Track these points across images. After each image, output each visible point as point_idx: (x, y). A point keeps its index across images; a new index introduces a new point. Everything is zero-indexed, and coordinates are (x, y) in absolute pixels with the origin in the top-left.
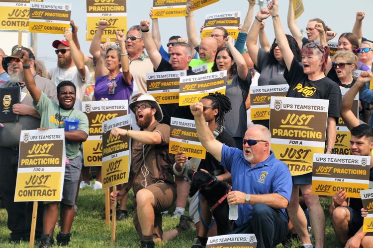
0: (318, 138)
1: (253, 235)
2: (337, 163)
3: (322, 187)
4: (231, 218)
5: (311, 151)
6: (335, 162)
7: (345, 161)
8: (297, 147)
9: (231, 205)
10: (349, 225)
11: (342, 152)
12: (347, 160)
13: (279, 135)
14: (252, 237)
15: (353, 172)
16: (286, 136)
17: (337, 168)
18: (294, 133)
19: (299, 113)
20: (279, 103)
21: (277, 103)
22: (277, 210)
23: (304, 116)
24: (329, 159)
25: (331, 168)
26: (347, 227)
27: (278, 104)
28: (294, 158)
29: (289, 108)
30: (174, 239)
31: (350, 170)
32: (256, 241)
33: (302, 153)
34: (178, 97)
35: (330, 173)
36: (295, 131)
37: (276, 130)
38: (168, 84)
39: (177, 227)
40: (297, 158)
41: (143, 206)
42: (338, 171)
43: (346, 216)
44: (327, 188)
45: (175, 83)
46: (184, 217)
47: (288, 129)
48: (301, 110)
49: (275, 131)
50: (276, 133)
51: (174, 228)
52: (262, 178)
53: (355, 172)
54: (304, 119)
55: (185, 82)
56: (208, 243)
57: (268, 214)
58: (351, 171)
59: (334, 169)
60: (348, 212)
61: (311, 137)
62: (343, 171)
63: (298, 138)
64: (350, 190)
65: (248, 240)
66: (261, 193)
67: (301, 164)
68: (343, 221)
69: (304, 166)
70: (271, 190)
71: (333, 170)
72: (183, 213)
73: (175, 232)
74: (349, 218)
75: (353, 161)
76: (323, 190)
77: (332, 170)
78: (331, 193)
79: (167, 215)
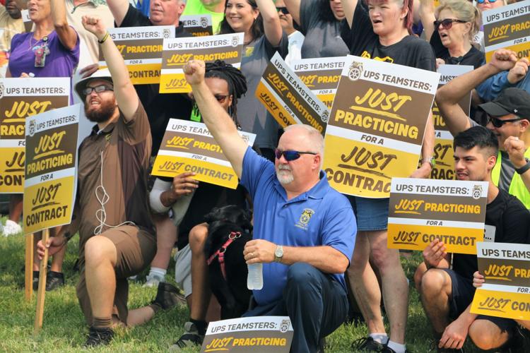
0: (411, 136)
1: (288, 318)
2: (431, 193)
3: (403, 236)
4: (250, 287)
5: (396, 158)
6: (428, 193)
7: (445, 190)
8: (373, 147)
9: (251, 263)
10: (450, 301)
11: (443, 175)
12: (448, 188)
13: (345, 122)
14: (284, 322)
15: (458, 208)
16: (357, 125)
17: (431, 203)
18: (374, 122)
19: (388, 90)
20: (358, 68)
21: (354, 67)
22: (329, 275)
23: (394, 96)
24: (418, 187)
25: (420, 202)
26: (446, 305)
27: (356, 69)
28: (365, 166)
29: (372, 79)
30: (147, 323)
31: (452, 206)
32: (291, 328)
33: (379, 159)
34: (158, 74)
35: (418, 211)
36: (375, 119)
37: (343, 112)
38: (140, 49)
39: (153, 302)
40: (370, 166)
41: (97, 266)
42: (432, 207)
43: (444, 285)
44: (413, 238)
45: (152, 48)
46: (166, 286)
47: (364, 114)
48: (392, 84)
49: (341, 114)
50: (342, 117)
51: (146, 305)
52: (304, 219)
53: (461, 209)
54: (393, 101)
55: (173, 49)
56: (208, 332)
57: (313, 281)
58: (453, 208)
59: (427, 204)
60: (448, 278)
61: (400, 134)
62: (441, 208)
63: (378, 133)
64: (452, 239)
65: (278, 328)
66: (301, 244)
67: (376, 179)
68: (438, 294)
69: (380, 183)
70: (320, 241)
71: (426, 207)
72: (162, 278)
73: (149, 311)
74: (449, 289)
75: (458, 190)
76: (406, 241)
77: (423, 205)
78: (419, 245)
79: (134, 282)
